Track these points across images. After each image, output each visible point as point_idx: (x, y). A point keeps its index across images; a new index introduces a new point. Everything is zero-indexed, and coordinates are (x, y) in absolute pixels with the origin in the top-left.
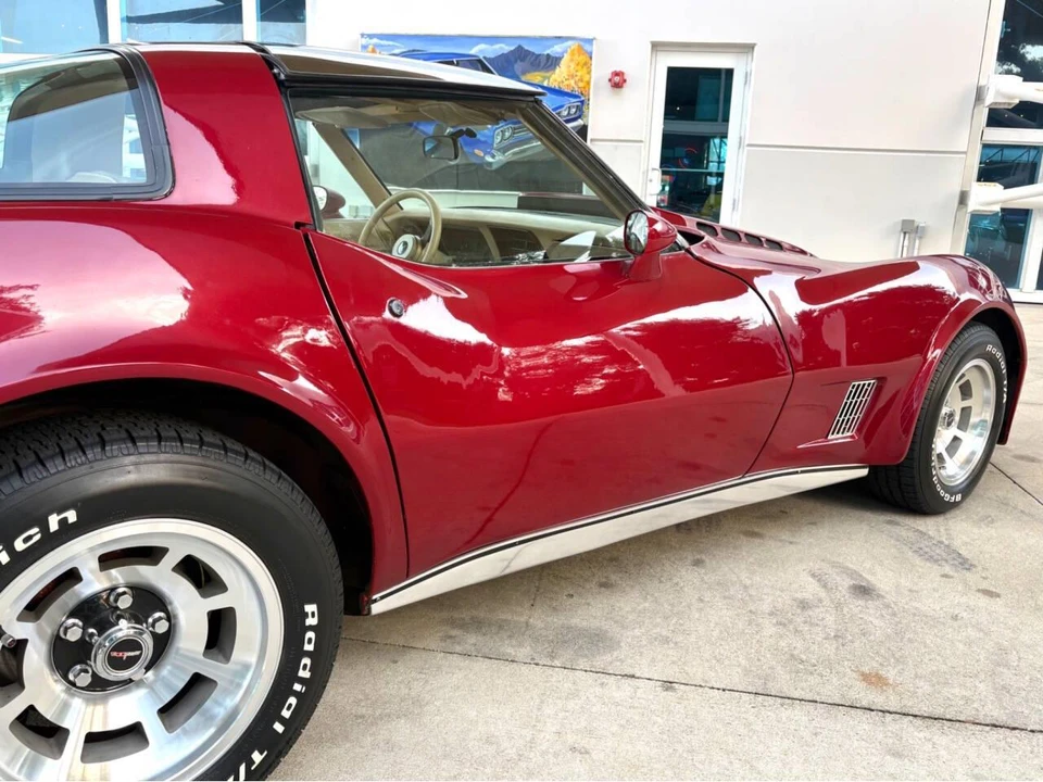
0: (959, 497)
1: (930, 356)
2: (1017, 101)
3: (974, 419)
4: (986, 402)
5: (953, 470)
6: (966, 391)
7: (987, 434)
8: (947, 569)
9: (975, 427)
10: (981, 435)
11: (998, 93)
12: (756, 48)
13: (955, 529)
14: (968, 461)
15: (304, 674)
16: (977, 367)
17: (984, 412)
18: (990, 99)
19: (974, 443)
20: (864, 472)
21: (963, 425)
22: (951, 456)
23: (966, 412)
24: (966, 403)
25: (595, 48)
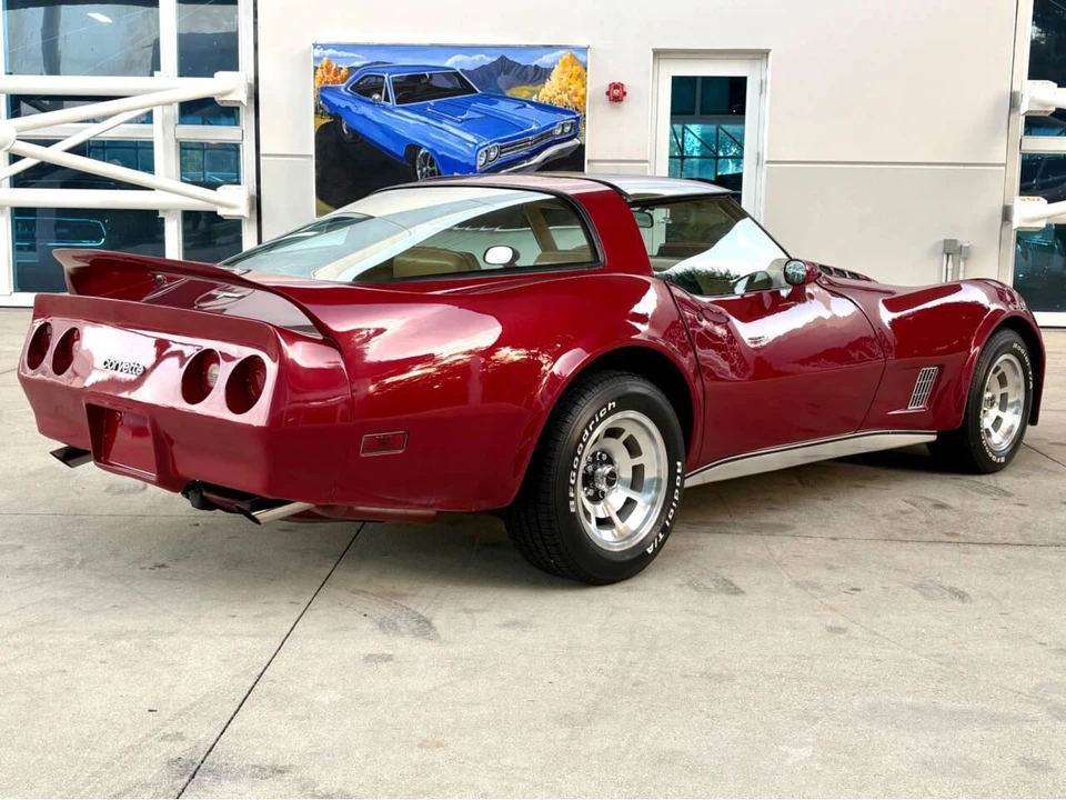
0: (1003, 460)
1: (972, 352)
2: (1054, 109)
3: (1010, 400)
4: (1018, 387)
5: (998, 440)
6: (1003, 381)
7: (1021, 411)
8: (995, 497)
9: (1012, 405)
10: (1016, 413)
11: (1032, 101)
12: (771, 54)
13: (1002, 480)
14: (1010, 432)
15: (676, 498)
16: (1007, 360)
17: (1017, 394)
18: (1025, 107)
19: (1012, 419)
20: (933, 438)
21: (1003, 407)
22: (996, 431)
23: (1004, 397)
24: (1004, 390)
25: (589, 58)
